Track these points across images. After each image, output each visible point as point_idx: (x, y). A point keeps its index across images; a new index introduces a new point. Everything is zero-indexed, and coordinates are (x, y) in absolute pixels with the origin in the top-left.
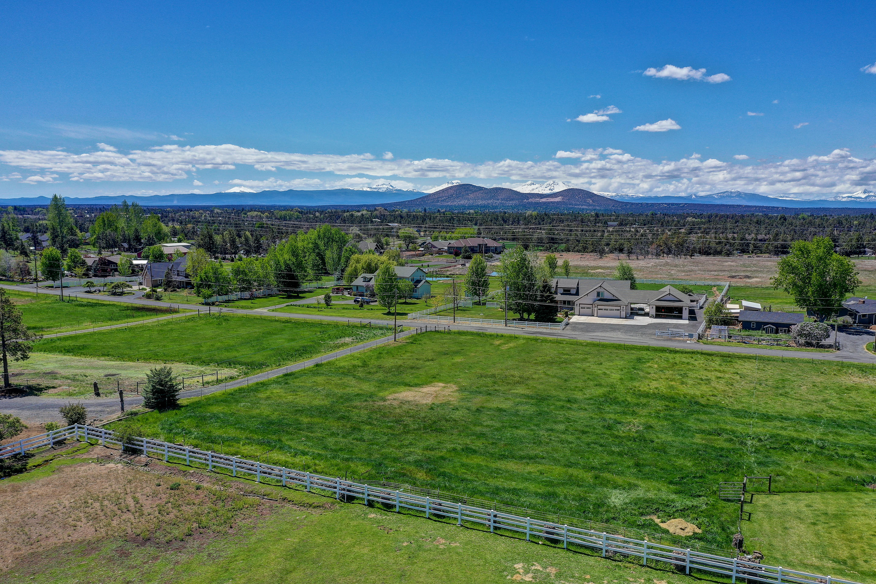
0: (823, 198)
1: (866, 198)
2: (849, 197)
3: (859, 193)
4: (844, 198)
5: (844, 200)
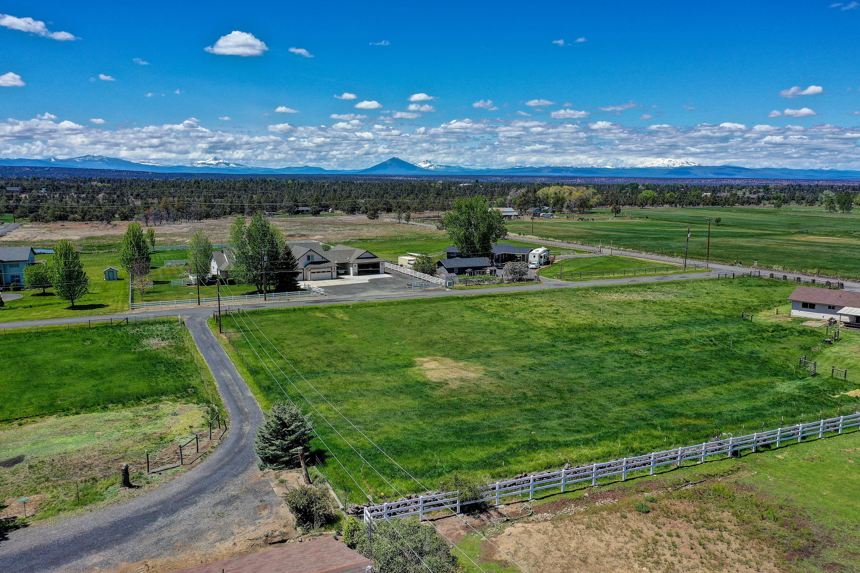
0: (181, 164)
1: (217, 164)
3: (210, 160)
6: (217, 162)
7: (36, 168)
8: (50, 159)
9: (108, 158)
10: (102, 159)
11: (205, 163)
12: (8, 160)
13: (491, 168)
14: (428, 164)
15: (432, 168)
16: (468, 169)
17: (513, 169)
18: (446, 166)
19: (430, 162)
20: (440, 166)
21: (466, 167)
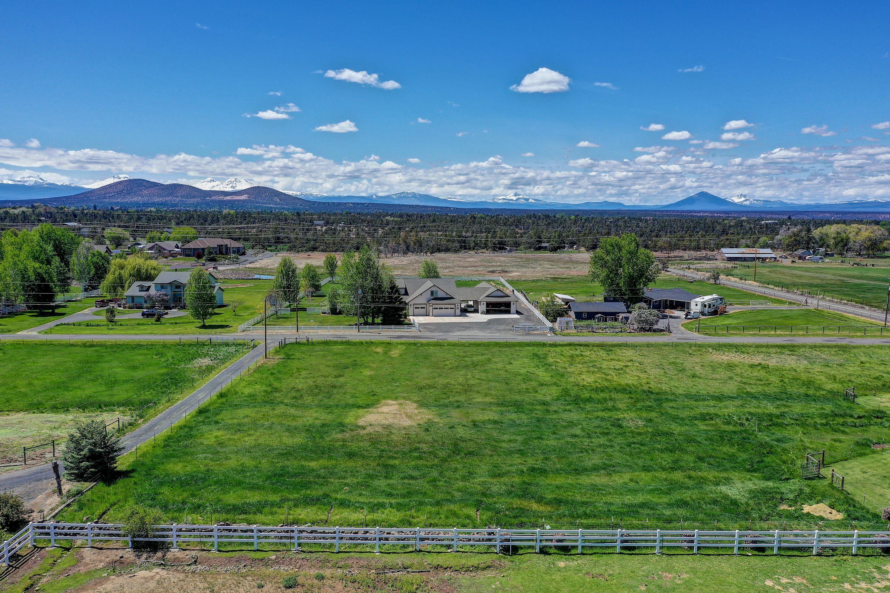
0: (483, 200)
1: (517, 200)
2: (503, 199)
3: (511, 195)
4: (500, 200)
5: (500, 201)
6: (517, 197)
7: (358, 204)
8: (372, 196)
9: (420, 195)
10: (414, 195)
11: (505, 199)
12: (340, 197)
13: (822, 202)
14: (743, 199)
15: (747, 203)
16: (791, 204)
17: (851, 204)
18: (764, 201)
19: (745, 196)
20: (757, 201)
21: (789, 202)
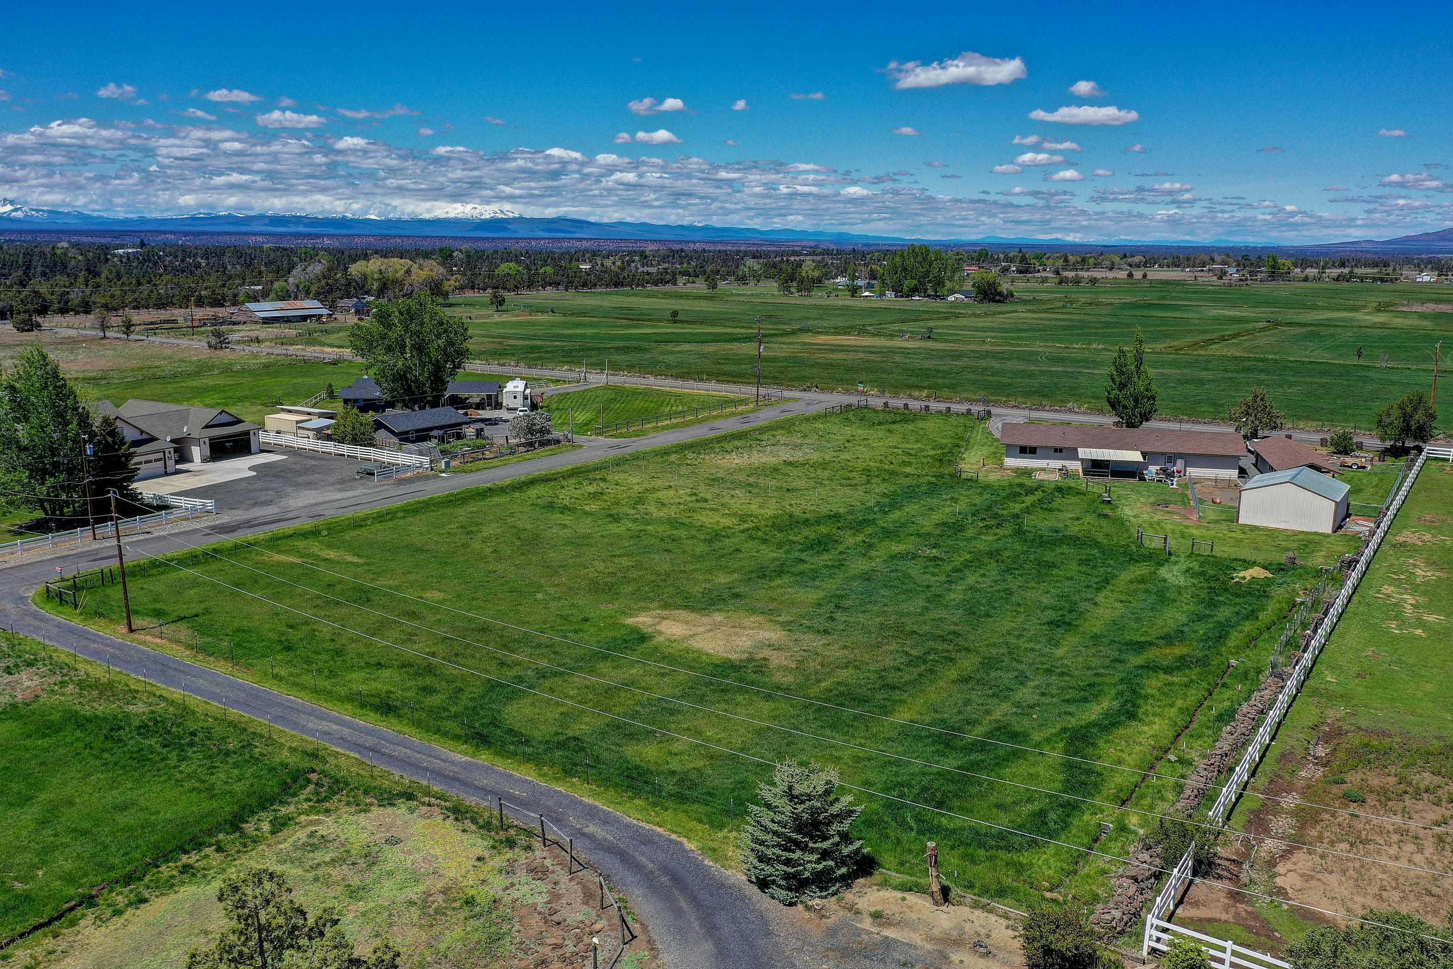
13: (148, 216)
14: (9, 208)
15: (19, 214)
17: (193, 218)
18: (49, 212)
19: (12, 202)
21: (95, 214)
